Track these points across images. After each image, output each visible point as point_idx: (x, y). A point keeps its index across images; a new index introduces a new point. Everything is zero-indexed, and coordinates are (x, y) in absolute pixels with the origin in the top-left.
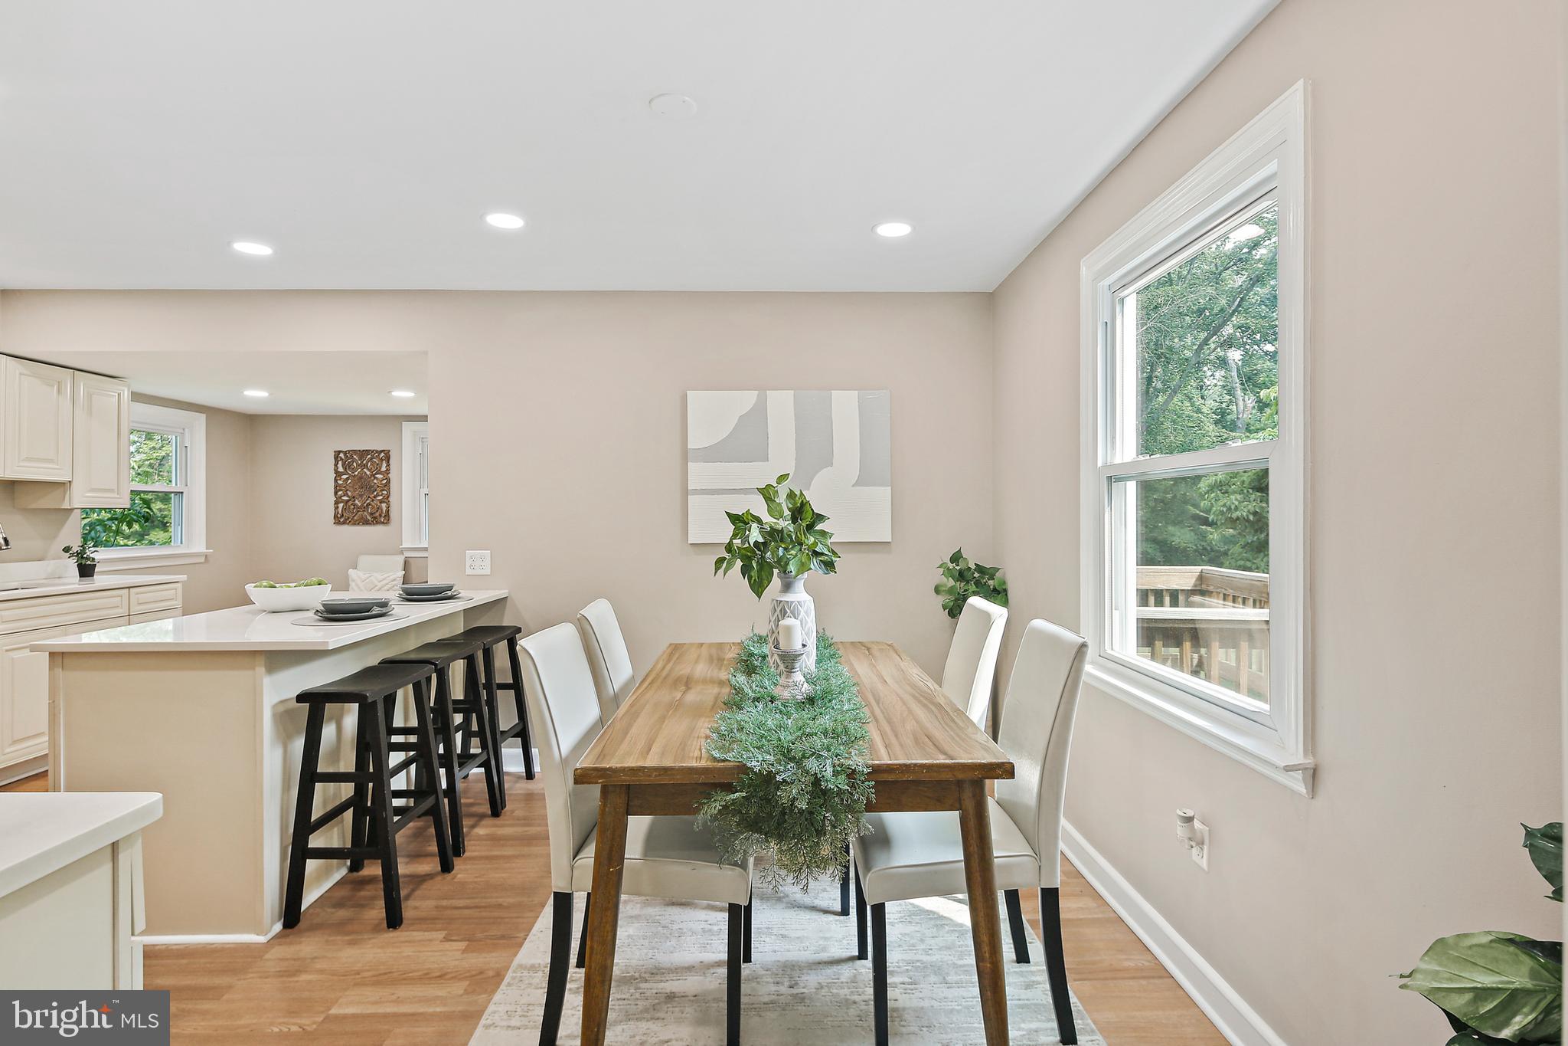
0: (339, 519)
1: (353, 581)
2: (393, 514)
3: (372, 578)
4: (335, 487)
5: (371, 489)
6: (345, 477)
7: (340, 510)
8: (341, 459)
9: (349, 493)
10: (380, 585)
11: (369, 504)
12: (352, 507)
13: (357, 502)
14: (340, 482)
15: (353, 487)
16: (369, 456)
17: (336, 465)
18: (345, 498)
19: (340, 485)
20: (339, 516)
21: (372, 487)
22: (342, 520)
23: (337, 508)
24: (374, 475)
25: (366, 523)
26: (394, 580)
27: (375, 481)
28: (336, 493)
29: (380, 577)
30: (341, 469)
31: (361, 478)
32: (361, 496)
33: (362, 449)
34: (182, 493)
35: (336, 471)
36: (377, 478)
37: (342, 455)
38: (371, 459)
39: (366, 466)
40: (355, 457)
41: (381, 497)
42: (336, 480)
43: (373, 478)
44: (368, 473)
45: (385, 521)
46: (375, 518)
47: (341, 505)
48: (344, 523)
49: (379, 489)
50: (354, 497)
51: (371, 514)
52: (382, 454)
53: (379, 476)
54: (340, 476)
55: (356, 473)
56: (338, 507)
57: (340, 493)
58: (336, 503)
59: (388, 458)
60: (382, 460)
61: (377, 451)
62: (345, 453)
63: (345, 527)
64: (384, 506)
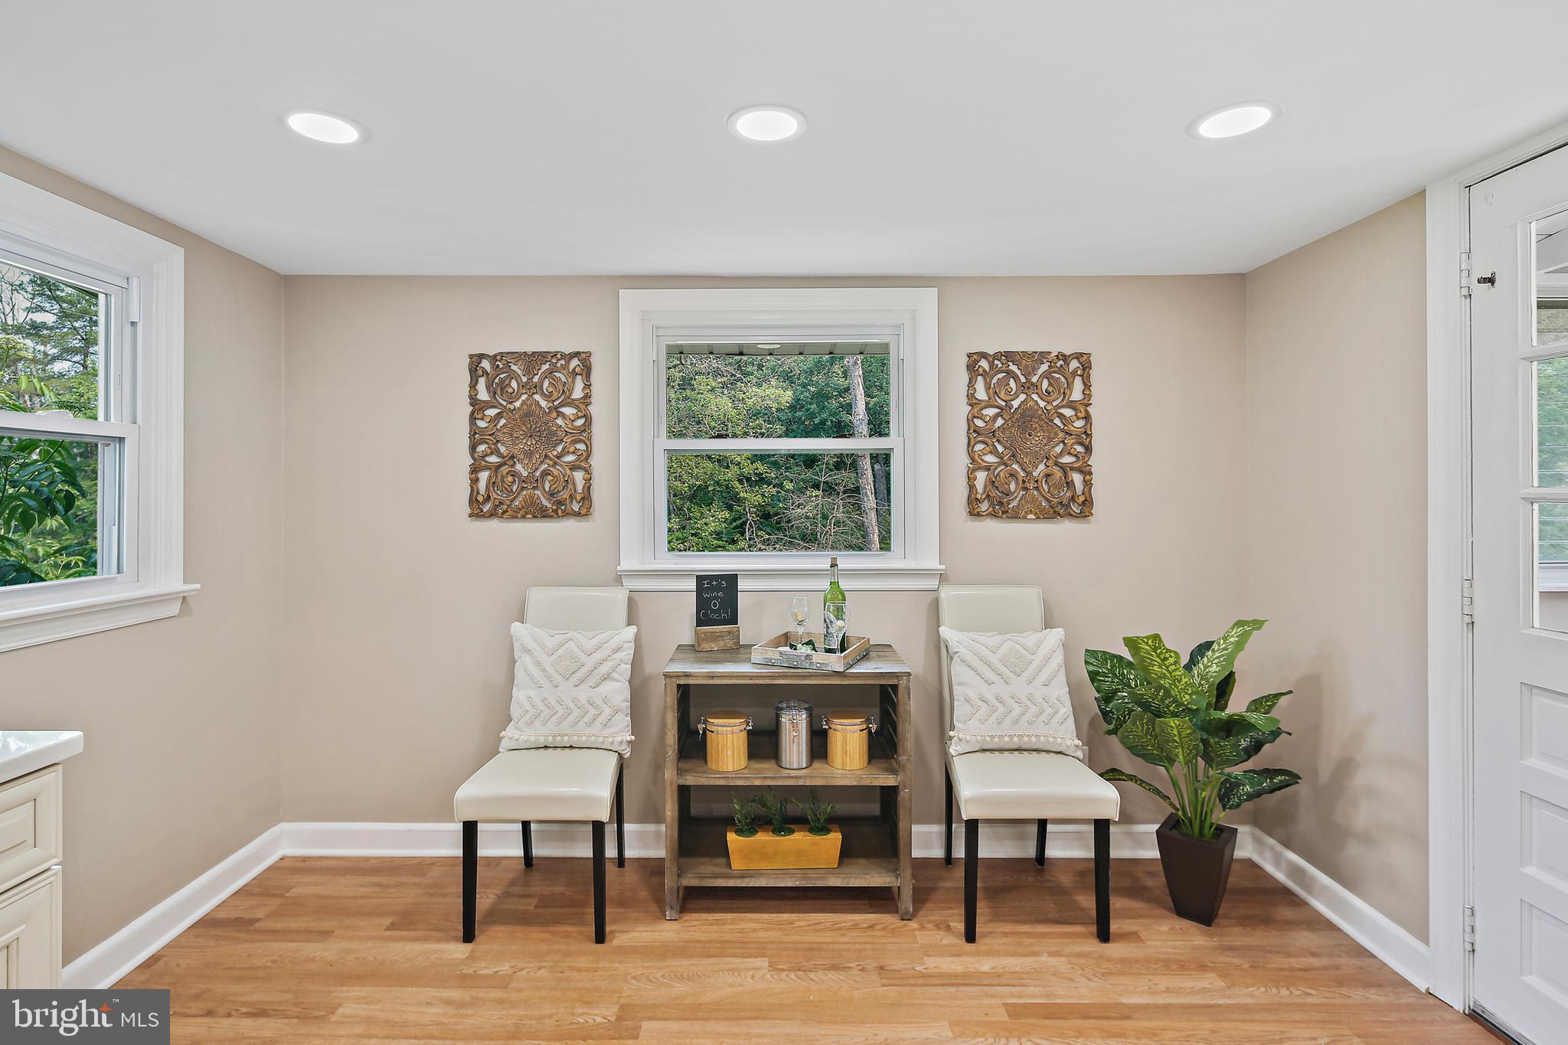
0: (479, 507)
1: (528, 651)
2: (596, 495)
3: (570, 644)
4: (472, 434)
5: (551, 438)
6: (492, 412)
7: (482, 486)
8: (485, 373)
9: (502, 449)
10: (590, 662)
11: (545, 473)
12: (510, 479)
13: (519, 467)
14: (482, 424)
15: (511, 435)
16: (545, 367)
17: (473, 386)
18: (493, 459)
19: (482, 430)
20: (480, 499)
21: (555, 434)
22: (486, 508)
23: (475, 481)
24: (556, 408)
25: (542, 514)
26: (619, 649)
27: (560, 421)
28: (473, 449)
29: (589, 644)
30: (483, 395)
31: (528, 414)
32: (529, 454)
33: (529, 349)
34: (121, 440)
35: (474, 401)
36: (563, 416)
37: (486, 364)
38: (551, 372)
39: (538, 387)
40: (514, 367)
41: (570, 458)
42: (473, 419)
43: (554, 414)
44: (543, 403)
45: (584, 511)
46: (559, 503)
47: (484, 476)
48: (492, 515)
49: (568, 439)
50: (513, 457)
51: (552, 495)
52: (575, 362)
53: (568, 411)
54: (482, 410)
55: (517, 404)
56: (477, 480)
57: (481, 448)
58: (475, 470)
59: (587, 370)
60: (574, 374)
61: (563, 356)
62: (493, 359)
63: (494, 524)
64: (579, 476)
